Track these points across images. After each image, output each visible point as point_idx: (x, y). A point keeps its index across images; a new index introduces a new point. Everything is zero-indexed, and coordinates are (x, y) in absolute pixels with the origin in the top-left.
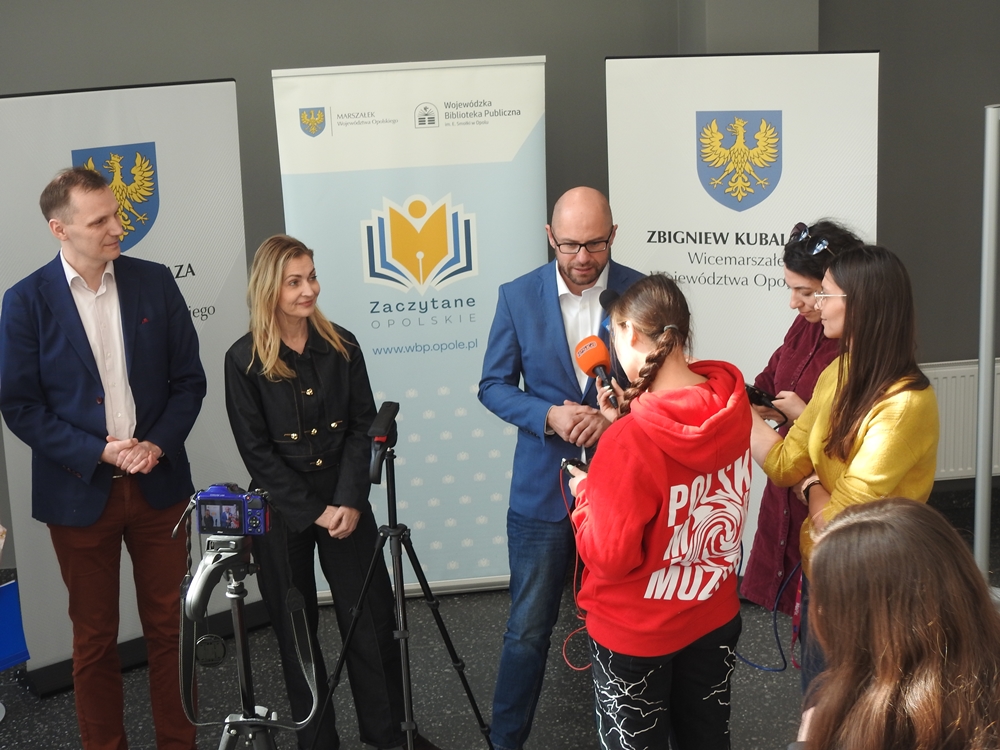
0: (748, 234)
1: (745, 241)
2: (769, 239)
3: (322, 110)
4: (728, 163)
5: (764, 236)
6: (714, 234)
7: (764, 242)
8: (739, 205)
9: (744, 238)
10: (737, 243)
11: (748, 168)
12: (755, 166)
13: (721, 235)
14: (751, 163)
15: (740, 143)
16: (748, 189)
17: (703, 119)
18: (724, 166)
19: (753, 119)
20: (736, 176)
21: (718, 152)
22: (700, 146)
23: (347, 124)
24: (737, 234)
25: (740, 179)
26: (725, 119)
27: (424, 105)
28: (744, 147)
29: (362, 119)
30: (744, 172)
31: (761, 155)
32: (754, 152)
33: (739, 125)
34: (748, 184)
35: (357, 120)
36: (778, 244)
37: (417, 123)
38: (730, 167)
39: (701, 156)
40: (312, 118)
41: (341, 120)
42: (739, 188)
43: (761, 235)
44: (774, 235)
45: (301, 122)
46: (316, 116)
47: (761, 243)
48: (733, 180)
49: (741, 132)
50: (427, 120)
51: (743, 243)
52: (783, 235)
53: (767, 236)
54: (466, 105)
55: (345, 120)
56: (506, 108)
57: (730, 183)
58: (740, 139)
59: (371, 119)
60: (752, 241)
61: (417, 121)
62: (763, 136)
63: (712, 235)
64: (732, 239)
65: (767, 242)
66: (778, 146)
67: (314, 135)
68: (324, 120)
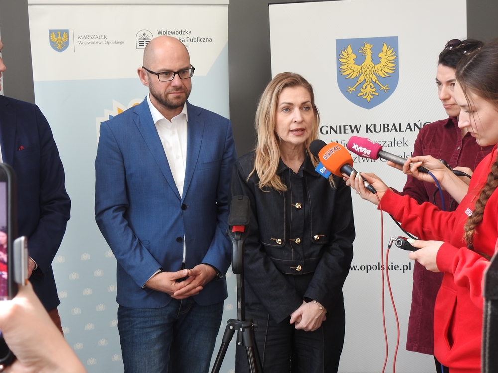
0: (375, 125)
1: (373, 129)
2: (390, 128)
3: (67, 31)
4: (360, 75)
5: (386, 126)
6: (350, 126)
7: (386, 130)
8: (368, 104)
9: (372, 128)
10: (367, 132)
11: (374, 78)
12: (379, 76)
13: (356, 127)
14: (376, 74)
15: (368, 61)
16: (375, 93)
17: (342, 45)
18: (357, 77)
19: (377, 44)
20: (366, 84)
21: (352, 68)
22: (339, 64)
23: (85, 43)
24: (367, 126)
25: (368, 86)
26: (357, 45)
27: (143, 32)
28: (371, 63)
29: (97, 40)
30: (372, 81)
31: (384, 68)
32: (379, 66)
33: (368, 48)
34: (374, 89)
35: (93, 41)
36: (397, 131)
37: (138, 45)
38: (361, 78)
39: (340, 71)
40: (59, 37)
41: (81, 40)
42: (368, 92)
43: (384, 125)
44: (394, 125)
45: (50, 40)
46: (62, 36)
47: (385, 131)
48: (364, 87)
49: (369, 52)
50: (145, 43)
51: (371, 132)
52: (400, 125)
53: (388, 125)
54: (173, 33)
55: (84, 40)
56: (202, 36)
57: (362, 90)
58: (368, 58)
59: (103, 40)
60: (378, 129)
61: (138, 43)
62: (385, 55)
63: (348, 127)
64: (363, 129)
65: (389, 130)
66: (396, 61)
67: (60, 51)
68: (68, 40)
